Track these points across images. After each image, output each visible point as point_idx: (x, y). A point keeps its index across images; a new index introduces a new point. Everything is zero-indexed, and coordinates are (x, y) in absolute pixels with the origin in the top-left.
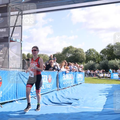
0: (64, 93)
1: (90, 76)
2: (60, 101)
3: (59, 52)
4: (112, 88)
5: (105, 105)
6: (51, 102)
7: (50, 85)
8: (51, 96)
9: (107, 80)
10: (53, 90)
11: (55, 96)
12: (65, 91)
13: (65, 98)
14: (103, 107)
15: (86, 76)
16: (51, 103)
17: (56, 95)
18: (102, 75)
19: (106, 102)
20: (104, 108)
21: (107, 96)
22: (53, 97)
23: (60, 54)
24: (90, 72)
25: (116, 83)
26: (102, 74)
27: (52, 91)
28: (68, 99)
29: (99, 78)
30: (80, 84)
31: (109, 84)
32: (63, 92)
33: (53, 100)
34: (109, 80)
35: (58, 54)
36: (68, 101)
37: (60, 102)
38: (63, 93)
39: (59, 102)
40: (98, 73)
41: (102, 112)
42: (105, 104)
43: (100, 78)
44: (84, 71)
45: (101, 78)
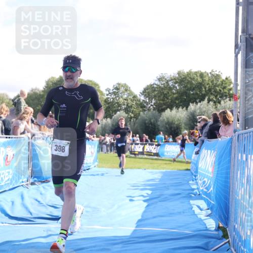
0: (43, 192)
1: (111, 151)
2: (31, 214)
3: (36, 89)
4: (160, 180)
5: (139, 221)
6: (7, 215)
7: (9, 172)
8: (9, 200)
9: (152, 159)
10: (16, 186)
11: (18, 201)
12: (46, 187)
13: (44, 206)
14: (135, 225)
15: (102, 151)
16: (7, 218)
17: (22, 198)
18: (138, 148)
19: (145, 212)
20: (136, 227)
21: (148, 198)
22: (13, 203)
23: (40, 95)
24: (112, 141)
25: (172, 167)
26: (139, 145)
27: (11, 187)
28: (53, 208)
29: (133, 156)
30: (87, 171)
31: (156, 169)
32: (42, 189)
33: (12, 212)
34: (156, 159)
35: (35, 94)
36: (51, 212)
37: (30, 216)
38: (41, 194)
39: (27, 215)
40: (132, 144)
41: (130, 237)
42: (140, 217)
43: (135, 154)
44: (98, 139)
45: (137, 156)
